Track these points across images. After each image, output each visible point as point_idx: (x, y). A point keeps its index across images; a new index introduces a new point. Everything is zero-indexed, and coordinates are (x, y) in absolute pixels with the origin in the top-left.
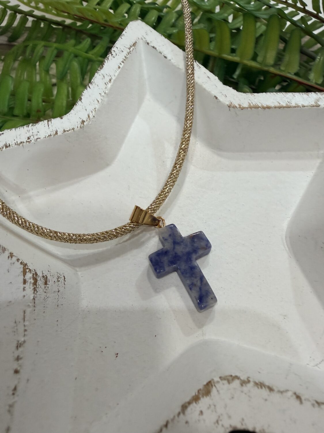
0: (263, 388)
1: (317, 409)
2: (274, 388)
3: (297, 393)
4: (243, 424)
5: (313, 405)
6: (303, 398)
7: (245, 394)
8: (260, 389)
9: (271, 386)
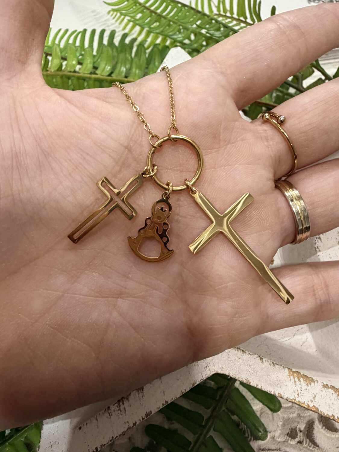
0: (239, 351)
1: (272, 367)
2: (246, 351)
3: (261, 357)
4: (223, 370)
5: (270, 364)
6: (264, 360)
7: (227, 353)
8: (237, 352)
9: (244, 350)
